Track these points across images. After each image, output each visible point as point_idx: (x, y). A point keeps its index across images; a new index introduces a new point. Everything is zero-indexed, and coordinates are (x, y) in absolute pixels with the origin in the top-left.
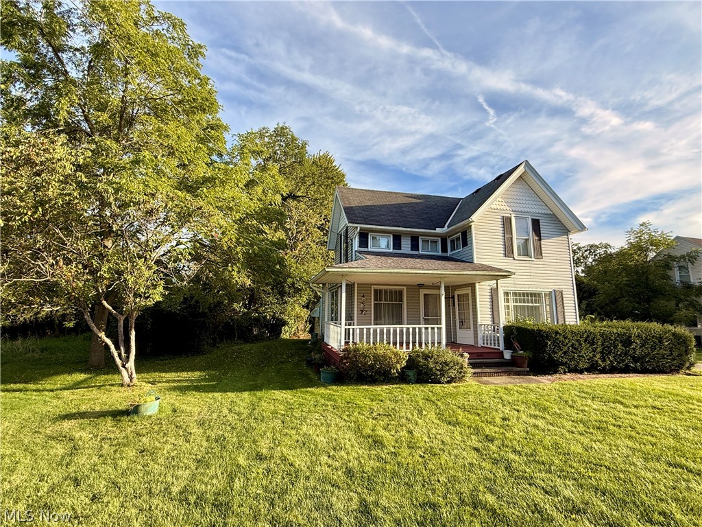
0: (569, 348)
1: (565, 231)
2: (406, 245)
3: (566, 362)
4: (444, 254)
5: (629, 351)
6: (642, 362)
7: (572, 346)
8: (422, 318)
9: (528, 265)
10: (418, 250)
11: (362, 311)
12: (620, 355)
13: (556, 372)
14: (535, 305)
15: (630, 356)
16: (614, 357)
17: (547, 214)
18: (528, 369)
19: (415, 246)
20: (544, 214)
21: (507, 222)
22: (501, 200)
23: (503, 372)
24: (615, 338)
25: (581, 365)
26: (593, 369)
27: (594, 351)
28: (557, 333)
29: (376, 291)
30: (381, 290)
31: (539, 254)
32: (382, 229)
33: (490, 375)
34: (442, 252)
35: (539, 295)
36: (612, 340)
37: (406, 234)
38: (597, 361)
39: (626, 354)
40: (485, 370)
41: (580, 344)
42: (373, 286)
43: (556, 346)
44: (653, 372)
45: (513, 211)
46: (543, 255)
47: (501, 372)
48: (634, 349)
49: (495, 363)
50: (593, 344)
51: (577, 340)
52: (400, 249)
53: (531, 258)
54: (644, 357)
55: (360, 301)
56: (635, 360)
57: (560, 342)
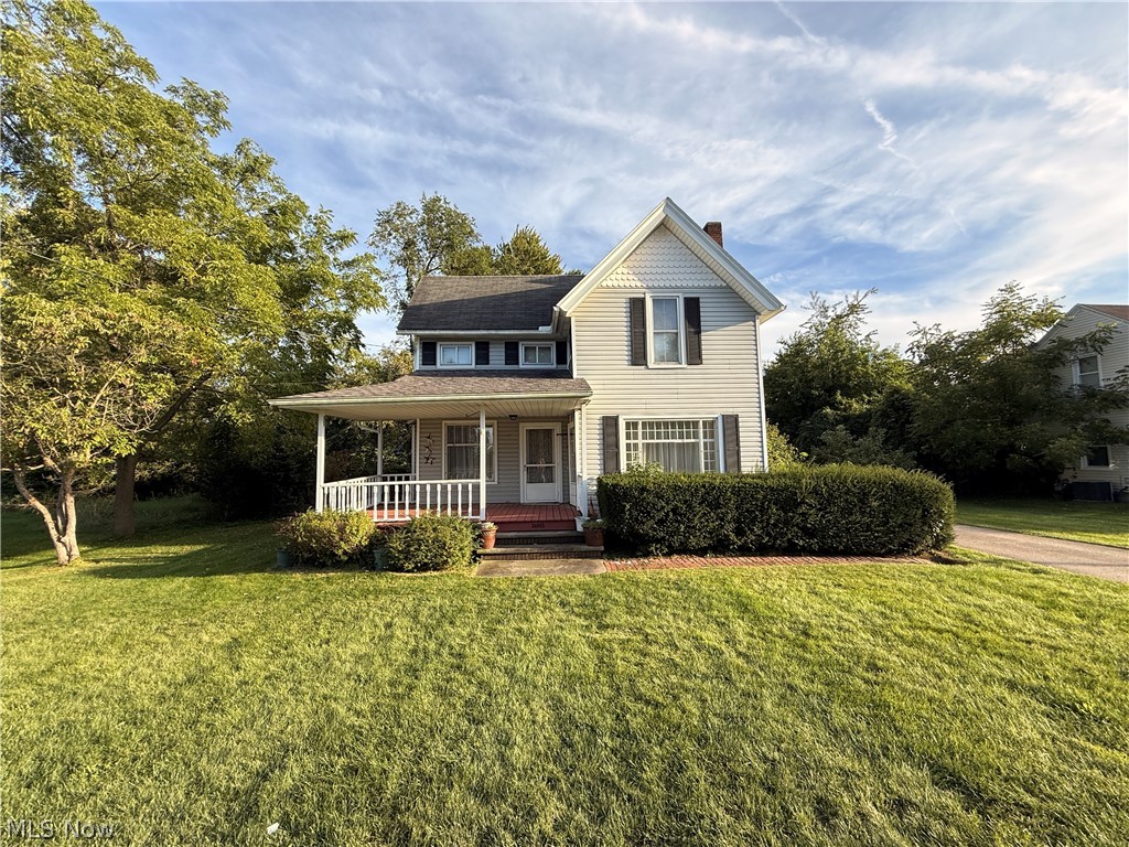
0: (667, 514)
1: (750, 313)
2: (497, 357)
3: (663, 538)
4: (562, 367)
5: (792, 518)
6: (823, 537)
7: (673, 510)
8: (521, 467)
9: (674, 376)
10: (517, 363)
11: (428, 459)
12: (775, 525)
13: (647, 554)
14: (689, 441)
15: (797, 525)
16: (763, 528)
17: (715, 287)
18: (602, 548)
19: (512, 357)
20: (710, 287)
21: (637, 306)
22: (625, 271)
23: (555, 553)
24: (765, 497)
25: (693, 541)
26: (720, 547)
27: (722, 520)
28: (643, 489)
29: (450, 428)
30: (459, 428)
31: (695, 357)
32: (455, 335)
33: (531, 556)
34: (558, 363)
35: (695, 424)
36: (757, 500)
37: (498, 339)
38: (727, 536)
39: (787, 523)
40: (522, 550)
41: (690, 507)
42: (444, 422)
43: (642, 512)
44: (847, 553)
45: (648, 288)
46: (704, 357)
47: (551, 553)
48: (803, 514)
49: (560, 537)
50: (718, 506)
51: (686, 502)
52: (488, 363)
53: (681, 364)
54: (824, 529)
55: (425, 444)
56: (808, 533)
57: (648, 504)
